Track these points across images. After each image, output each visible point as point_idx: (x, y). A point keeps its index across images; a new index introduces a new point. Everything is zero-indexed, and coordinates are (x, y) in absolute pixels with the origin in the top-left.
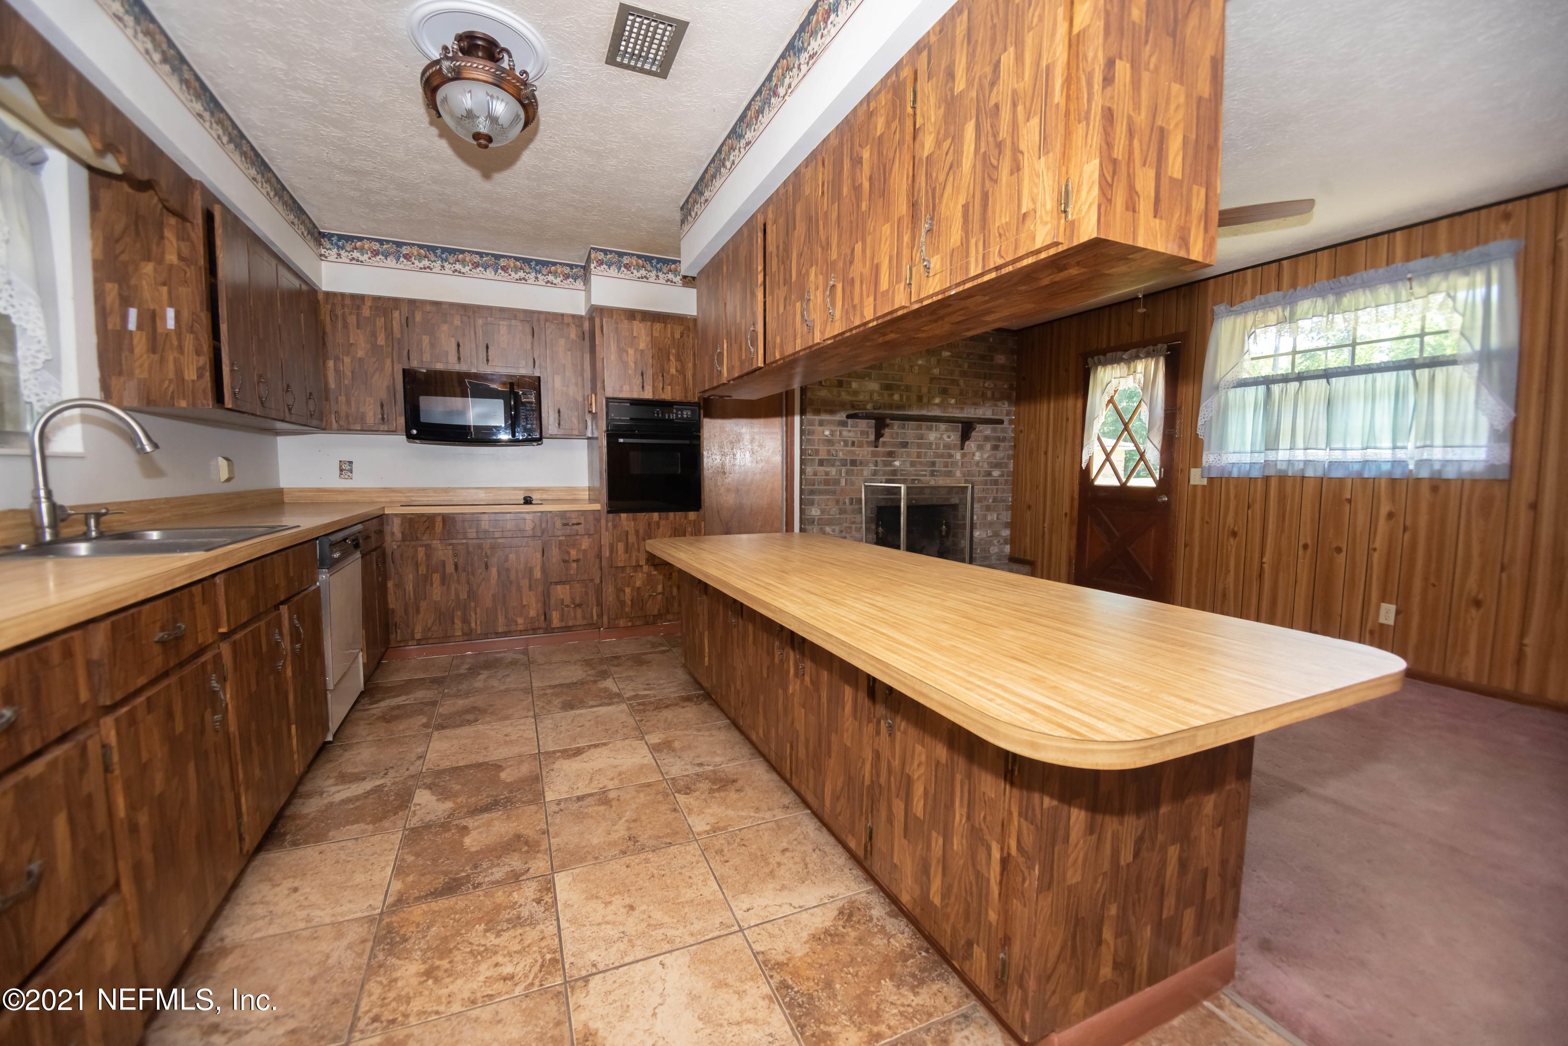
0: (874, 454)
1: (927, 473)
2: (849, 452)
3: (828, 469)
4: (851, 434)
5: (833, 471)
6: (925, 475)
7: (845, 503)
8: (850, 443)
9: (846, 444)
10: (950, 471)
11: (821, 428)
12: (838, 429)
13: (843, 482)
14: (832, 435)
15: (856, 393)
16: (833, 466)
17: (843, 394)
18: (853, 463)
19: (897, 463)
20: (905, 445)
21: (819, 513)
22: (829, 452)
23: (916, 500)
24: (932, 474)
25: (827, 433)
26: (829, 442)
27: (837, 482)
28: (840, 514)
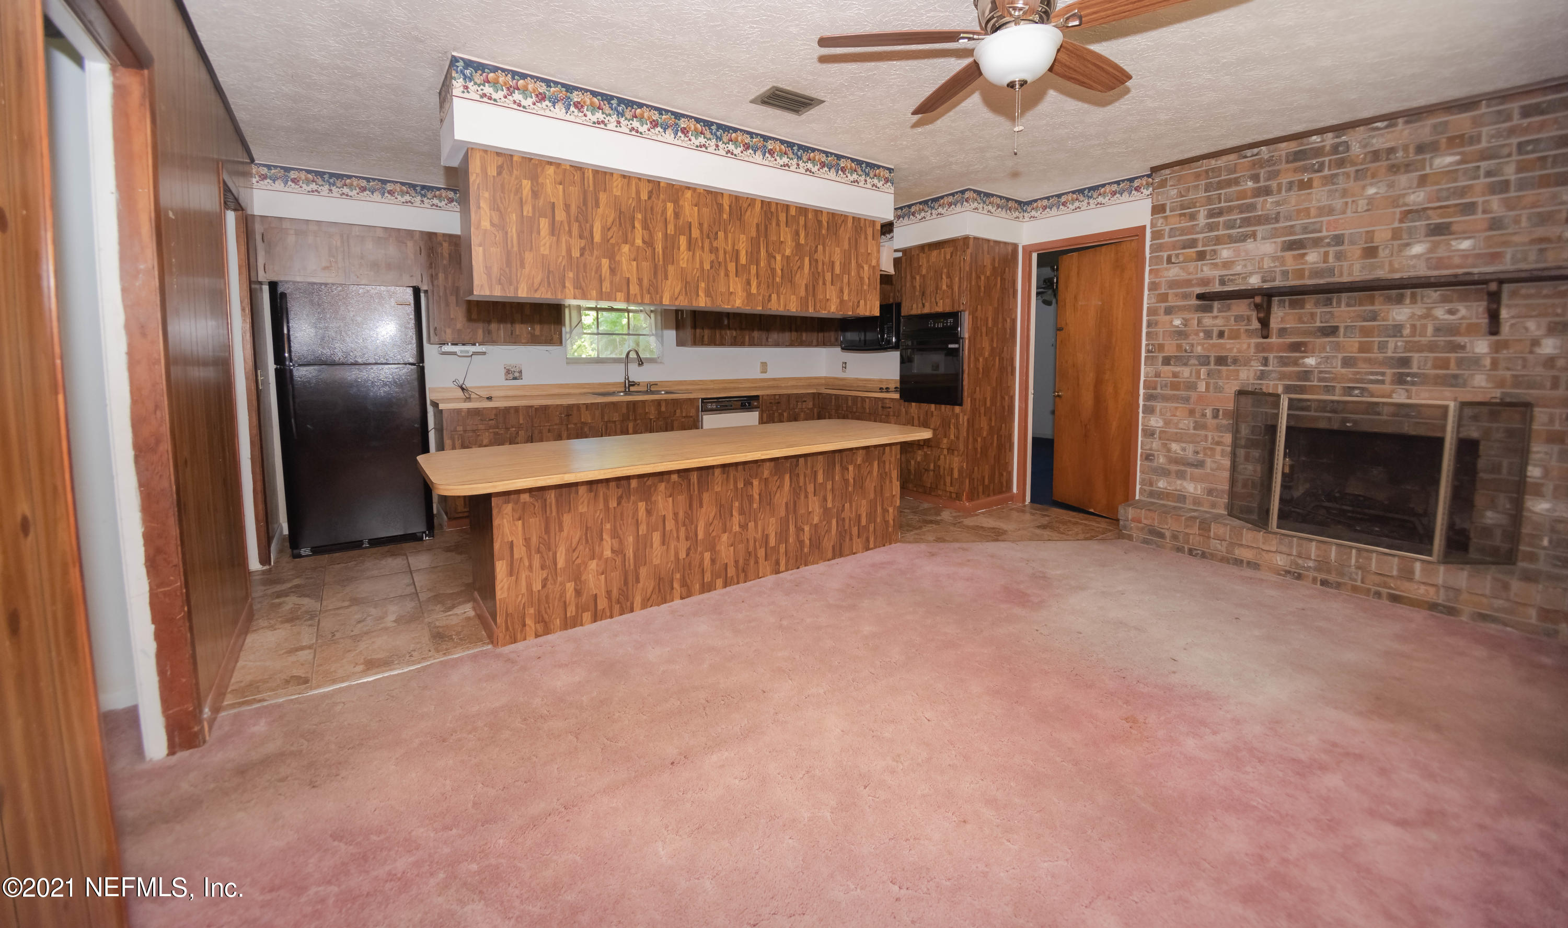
0: (1260, 348)
1: (1388, 378)
2: (1214, 345)
3: (1177, 369)
4: (1219, 322)
5: (1185, 372)
6: (1382, 382)
7: (1204, 415)
8: (1215, 334)
9: (1208, 334)
10: (1455, 377)
11: (1168, 318)
12: (1196, 316)
13: (1202, 387)
14: (1185, 325)
15: (1227, 264)
16: (1186, 364)
17: (1205, 268)
18: (1221, 361)
19: (1311, 361)
20: (1333, 331)
21: (1161, 424)
22: (1179, 347)
23: (1355, 422)
24: (1400, 380)
25: (1177, 322)
26: (1181, 334)
27: (1192, 386)
28: (1195, 428)
